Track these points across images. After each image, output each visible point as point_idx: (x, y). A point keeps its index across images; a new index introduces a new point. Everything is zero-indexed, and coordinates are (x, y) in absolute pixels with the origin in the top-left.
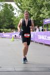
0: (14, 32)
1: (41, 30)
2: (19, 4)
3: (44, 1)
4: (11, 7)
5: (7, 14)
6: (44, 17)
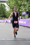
0: (6, 19)
1: (20, 18)
2: (8, 4)
3: (22, 3)
5: (2, 9)
6: (22, 11)
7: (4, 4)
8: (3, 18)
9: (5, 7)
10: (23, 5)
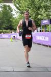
0: (13, 33)
1: (39, 31)
2: (17, 5)
4: (10, 8)
5: (6, 15)
6: (42, 18)
7: (9, 6)
8: (8, 31)
9: (12, 11)
10: (44, 6)
